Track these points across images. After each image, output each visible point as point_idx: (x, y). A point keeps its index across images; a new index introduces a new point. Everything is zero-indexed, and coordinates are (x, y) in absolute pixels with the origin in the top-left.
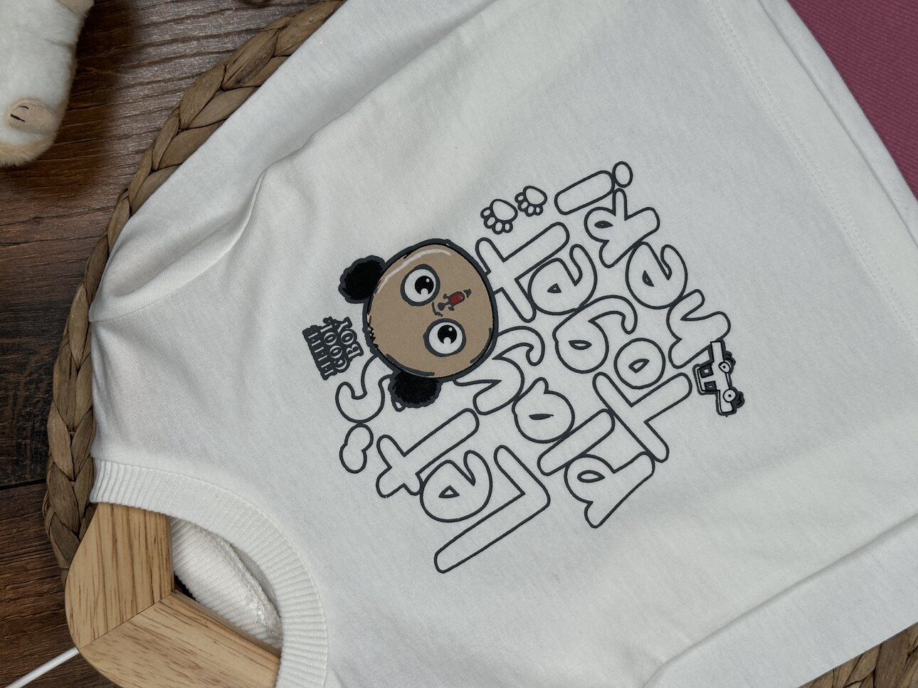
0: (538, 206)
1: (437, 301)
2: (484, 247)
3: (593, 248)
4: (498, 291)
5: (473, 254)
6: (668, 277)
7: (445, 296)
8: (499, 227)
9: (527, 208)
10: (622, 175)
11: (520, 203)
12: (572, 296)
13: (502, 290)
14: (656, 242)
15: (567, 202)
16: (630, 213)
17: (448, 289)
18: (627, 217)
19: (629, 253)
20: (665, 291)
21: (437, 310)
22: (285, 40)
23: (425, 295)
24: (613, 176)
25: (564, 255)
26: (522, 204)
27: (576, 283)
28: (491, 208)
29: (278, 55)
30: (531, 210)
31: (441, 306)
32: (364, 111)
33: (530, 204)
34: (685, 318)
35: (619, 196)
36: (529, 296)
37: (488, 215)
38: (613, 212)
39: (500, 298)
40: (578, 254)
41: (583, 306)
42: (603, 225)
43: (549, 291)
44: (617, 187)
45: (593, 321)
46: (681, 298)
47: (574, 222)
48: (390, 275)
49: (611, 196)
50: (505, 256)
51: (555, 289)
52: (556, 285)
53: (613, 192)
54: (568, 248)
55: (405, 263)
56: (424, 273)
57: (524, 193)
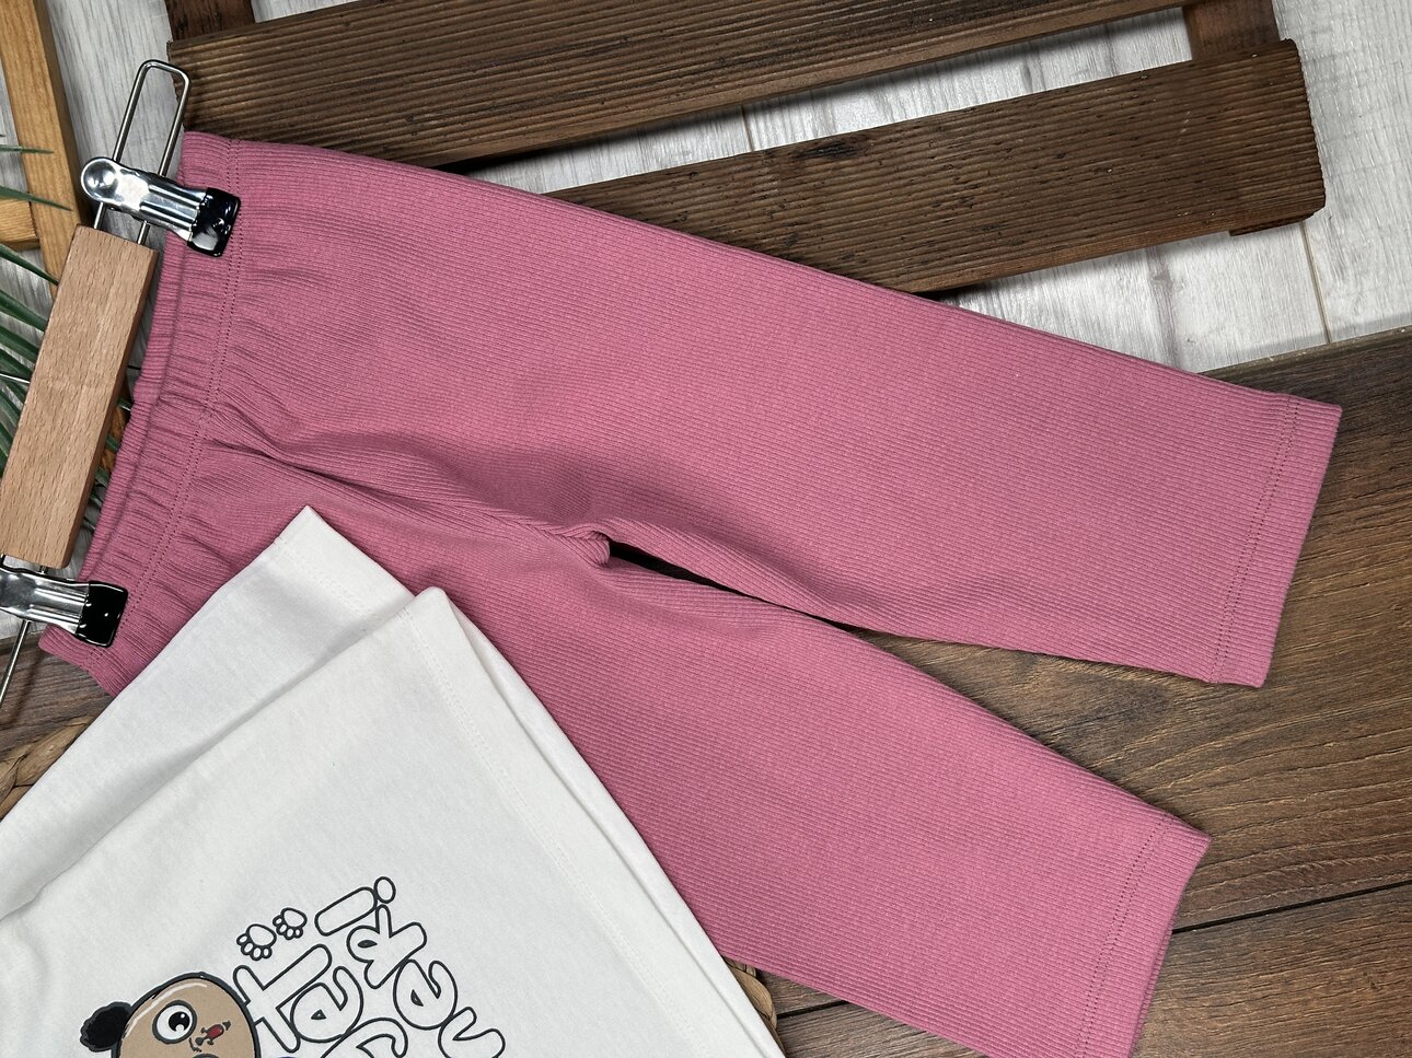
0: (297, 928)
1: (194, 1037)
2: (242, 974)
3: (357, 969)
4: (259, 1022)
5: (231, 984)
6: (437, 996)
7: (203, 1031)
8: (257, 953)
9: (286, 931)
10: (385, 891)
11: (279, 926)
12: (337, 1022)
13: (263, 1020)
14: (424, 958)
15: (327, 923)
16: (394, 931)
17: (205, 1022)
18: (391, 935)
19: (396, 973)
20: (434, 1011)
21: (195, 1046)
22: (27, 770)
23: (181, 1031)
24: (375, 892)
25: (327, 979)
26: (280, 926)
27: (341, 1008)
28: (247, 934)
29: (21, 785)
30: (290, 933)
31: (200, 1042)
32: (95, 861)
33: (289, 927)
34: (457, 1038)
35: (383, 912)
36: (291, 1025)
37: (245, 941)
38: (377, 930)
39: (261, 1028)
40: (341, 975)
41: (350, 1032)
42: (366, 944)
43: (312, 1018)
44: (379, 903)
45: (360, 1047)
46: (451, 1017)
47: (337, 944)
48: (138, 1018)
49: (374, 913)
50: (264, 984)
51: (319, 1016)
52: (320, 1012)
53: (376, 909)
54: (331, 970)
55: (155, 1003)
56: (178, 1009)
57: (282, 916)
